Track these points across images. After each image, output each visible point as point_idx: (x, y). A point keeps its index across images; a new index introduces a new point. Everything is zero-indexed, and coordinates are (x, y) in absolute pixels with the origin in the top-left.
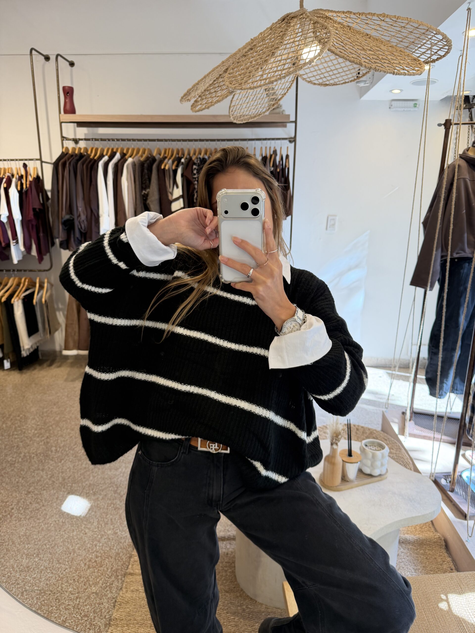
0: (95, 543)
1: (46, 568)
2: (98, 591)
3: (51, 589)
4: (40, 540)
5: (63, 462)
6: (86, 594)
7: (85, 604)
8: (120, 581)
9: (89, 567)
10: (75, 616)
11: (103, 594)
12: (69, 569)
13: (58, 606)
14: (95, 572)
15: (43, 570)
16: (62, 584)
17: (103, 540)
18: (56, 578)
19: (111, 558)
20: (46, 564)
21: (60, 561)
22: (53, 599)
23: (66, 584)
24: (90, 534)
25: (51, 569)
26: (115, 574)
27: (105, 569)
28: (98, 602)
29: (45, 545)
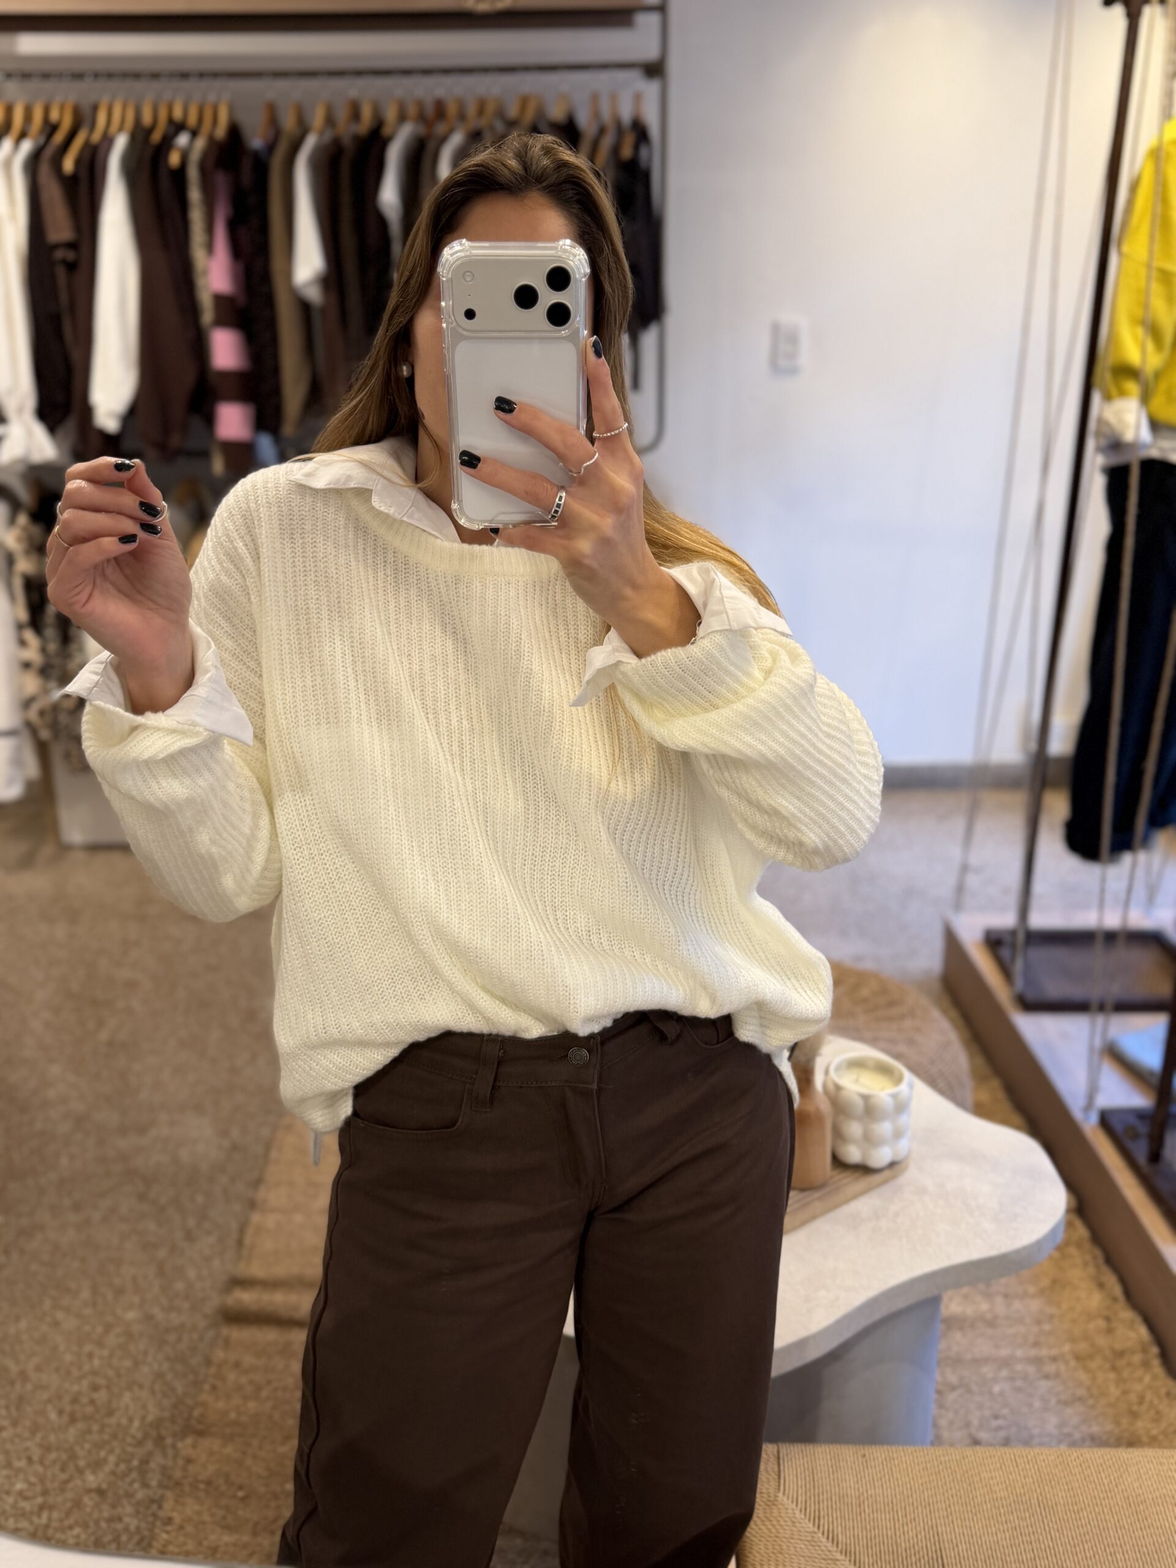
0: (88, 1348)
2: (104, 1486)
7: (67, 1523)
8: (170, 1452)
9: (73, 1419)
11: (121, 1492)
14: (89, 1432)
17: (112, 1340)
19: (141, 1387)
24: (70, 1323)
26: (154, 1433)
27: (124, 1421)
28: (106, 1514)
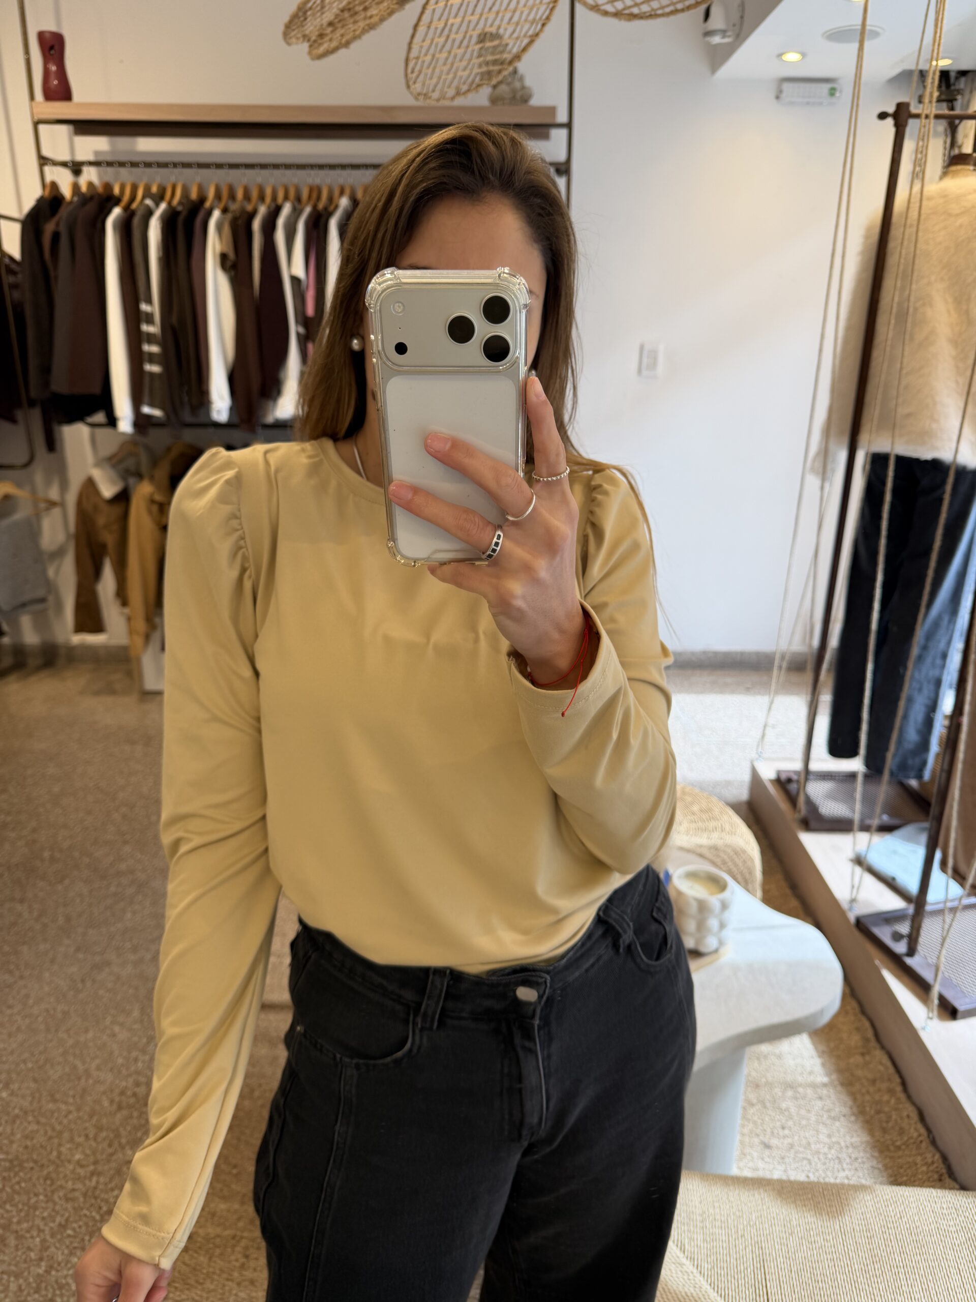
1: (26, 1113)
3: (35, 1157)
4: (12, 1053)
5: (67, 882)
6: (113, 1165)
10: (88, 1214)
12: (75, 1114)
13: (49, 1194)
15: (17, 1116)
16: (60, 1145)
18: (46, 1132)
20: (26, 1104)
21: (58, 1096)
22: (38, 1179)
23: (68, 1146)
25: (36, 1114)
29: (25, 1061)
